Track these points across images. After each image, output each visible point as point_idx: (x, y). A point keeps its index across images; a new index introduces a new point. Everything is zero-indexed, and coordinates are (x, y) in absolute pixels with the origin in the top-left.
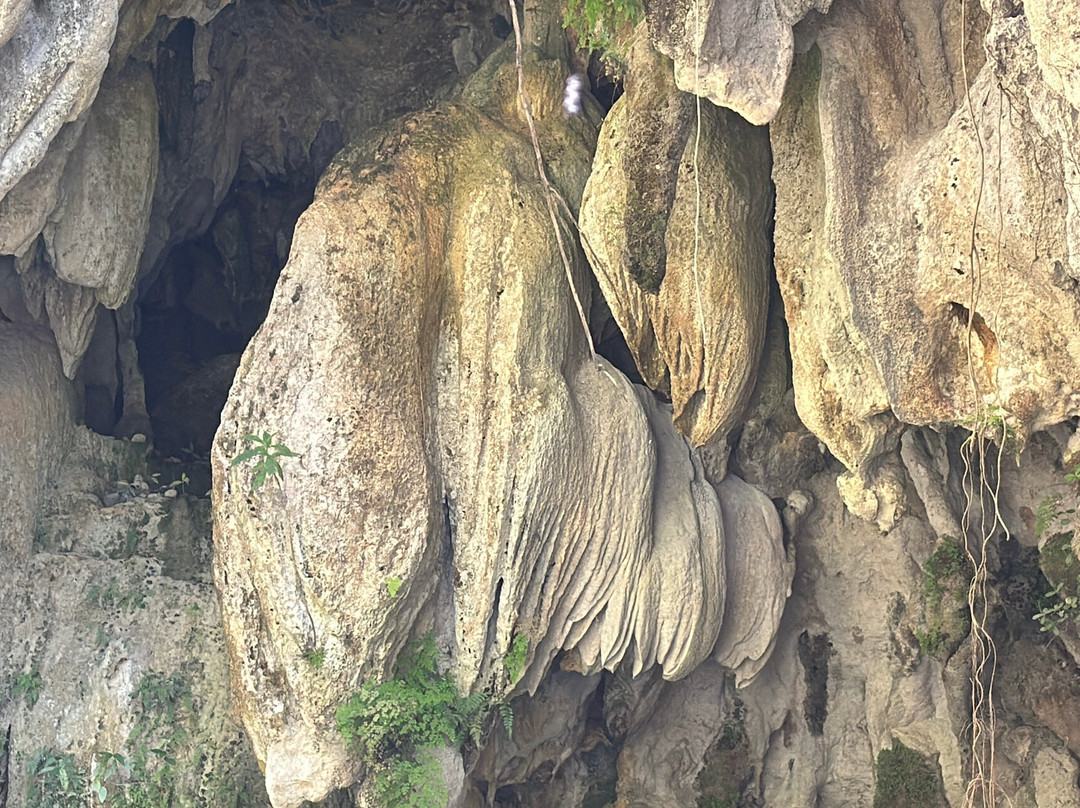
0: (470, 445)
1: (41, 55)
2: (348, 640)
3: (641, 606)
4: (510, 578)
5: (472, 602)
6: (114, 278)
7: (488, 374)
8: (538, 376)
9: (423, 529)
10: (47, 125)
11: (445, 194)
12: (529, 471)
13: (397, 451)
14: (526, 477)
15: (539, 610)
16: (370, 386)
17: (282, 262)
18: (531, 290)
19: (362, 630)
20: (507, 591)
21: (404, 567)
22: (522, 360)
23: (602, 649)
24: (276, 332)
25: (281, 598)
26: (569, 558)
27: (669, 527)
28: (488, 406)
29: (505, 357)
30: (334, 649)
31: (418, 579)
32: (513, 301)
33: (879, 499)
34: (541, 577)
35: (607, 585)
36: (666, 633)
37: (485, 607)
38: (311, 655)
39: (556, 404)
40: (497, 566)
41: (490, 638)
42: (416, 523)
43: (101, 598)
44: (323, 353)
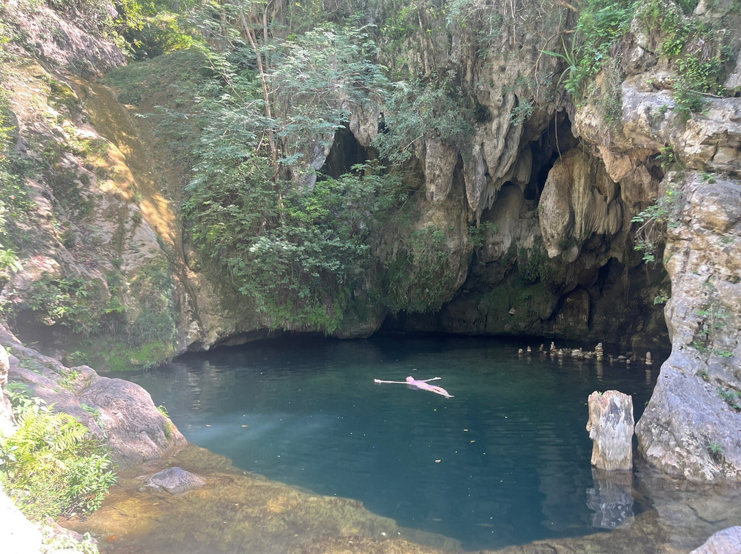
0: (576, 204)
1: (507, 155)
2: (558, 234)
3: (606, 224)
4: (584, 222)
5: (578, 226)
6: (527, 179)
7: (579, 192)
8: (587, 192)
10: (509, 165)
11: (573, 165)
12: (585, 207)
13: (564, 205)
14: (584, 208)
15: (589, 226)
16: (560, 196)
18: (585, 179)
19: (560, 233)
20: (583, 224)
22: (584, 189)
23: (600, 231)
24: (545, 190)
25: (548, 229)
26: (593, 218)
27: (611, 212)
28: (579, 197)
29: (581, 189)
30: (556, 236)
31: (569, 224)
32: (583, 181)
34: (589, 222)
35: (600, 222)
36: (611, 228)
37: (579, 227)
38: (553, 237)
39: (590, 196)
40: (581, 221)
41: (581, 232)
42: (567, 217)
44: (552, 192)
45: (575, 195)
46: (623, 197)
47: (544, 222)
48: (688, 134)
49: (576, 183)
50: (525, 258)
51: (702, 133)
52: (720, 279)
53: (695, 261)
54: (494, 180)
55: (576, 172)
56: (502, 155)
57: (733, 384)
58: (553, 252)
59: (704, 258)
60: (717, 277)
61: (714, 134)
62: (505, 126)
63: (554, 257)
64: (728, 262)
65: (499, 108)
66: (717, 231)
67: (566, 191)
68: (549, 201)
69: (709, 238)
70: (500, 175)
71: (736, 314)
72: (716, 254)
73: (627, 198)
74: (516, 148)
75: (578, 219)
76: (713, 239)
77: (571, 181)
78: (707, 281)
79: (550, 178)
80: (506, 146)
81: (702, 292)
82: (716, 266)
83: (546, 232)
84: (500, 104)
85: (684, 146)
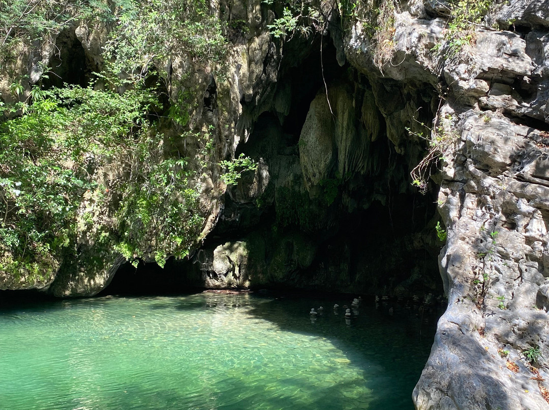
0: (340, 140)
2: (320, 173)
4: (347, 161)
5: (341, 165)
6: (286, 111)
7: (342, 127)
8: (351, 127)
9: (331, 155)
13: (327, 141)
14: (348, 145)
15: (352, 166)
16: (322, 131)
17: (308, 110)
18: (349, 113)
19: (322, 172)
20: (346, 163)
21: (328, 161)
22: (348, 124)
23: (364, 171)
24: (307, 123)
25: (309, 167)
26: (357, 158)
28: (342, 133)
29: (345, 124)
30: (318, 175)
31: (331, 162)
33: (401, 150)
34: (352, 160)
37: (343, 166)
38: (314, 176)
39: (354, 132)
40: (345, 159)
41: (344, 170)
45: (339, 131)
47: (305, 159)
49: (340, 118)
50: (283, 200)
51: (476, 67)
53: (470, 205)
55: (340, 105)
61: (490, 68)
63: (315, 199)
67: (329, 125)
68: (311, 135)
75: (341, 157)
76: (489, 181)
79: (312, 110)
83: (306, 170)
85: (459, 80)
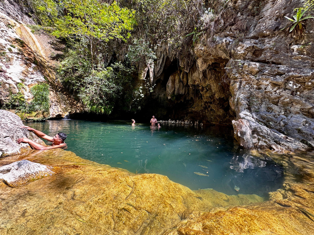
0: (176, 86)
3: (182, 92)
5: (176, 91)
10: (160, 73)
11: (175, 76)
13: (173, 86)
14: (178, 87)
27: (183, 89)
29: (177, 82)
32: (178, 80)
38: (170, 93)
39: (179, 84)
41: (176, 93)
42: (174, 88)
43: (162, 91)
44: (170, 82)
45: (176, 83)
46: (189, 84)
47: (168, 90)
48: (239, 48)
49: (176, 80)
50: (161, 100)
51: (244, 47)
52: (253, 89)
53: (244, 84)
54: (156, 77)
55: (176, 78)
56: (159, 70)
57: (261, 120)
58: (169, 98)
59: (248, 83)
60: (252, 88)
61: (249, 47)
62: (161, 62)
63: (170, 99)
64: (257, 83)
65: (159, 57)
66: (253, 74)
67: (174, 82)
68: (170, 84)
69: (251, 76)
70: (158, 76)
71: (260, 99)
72: (252, 81)
73: (190, 84)
74: (163, 69)
75: (176, 90)
76: (252, 77)
77: (175, 80)
78: (249, 90)
79: (170, 78)
80: (160, 68)
81: (247, 93)
82: (252, 85)
83: (168, 92)
84: (160, 56)
85: (237, 52)
